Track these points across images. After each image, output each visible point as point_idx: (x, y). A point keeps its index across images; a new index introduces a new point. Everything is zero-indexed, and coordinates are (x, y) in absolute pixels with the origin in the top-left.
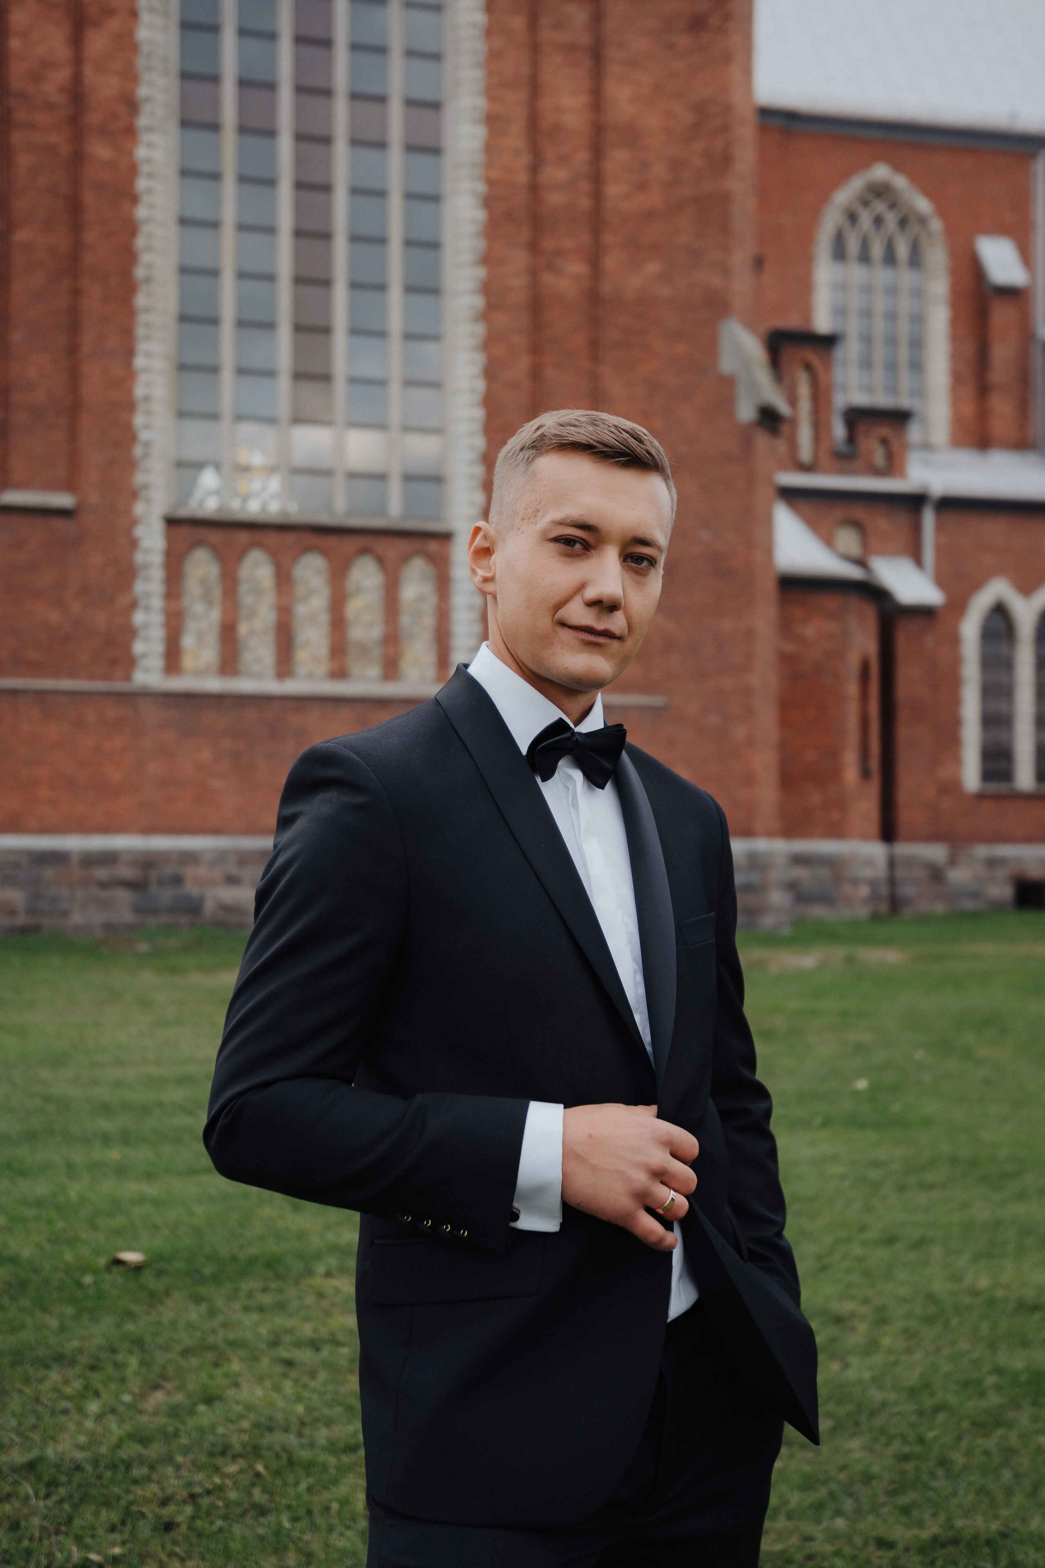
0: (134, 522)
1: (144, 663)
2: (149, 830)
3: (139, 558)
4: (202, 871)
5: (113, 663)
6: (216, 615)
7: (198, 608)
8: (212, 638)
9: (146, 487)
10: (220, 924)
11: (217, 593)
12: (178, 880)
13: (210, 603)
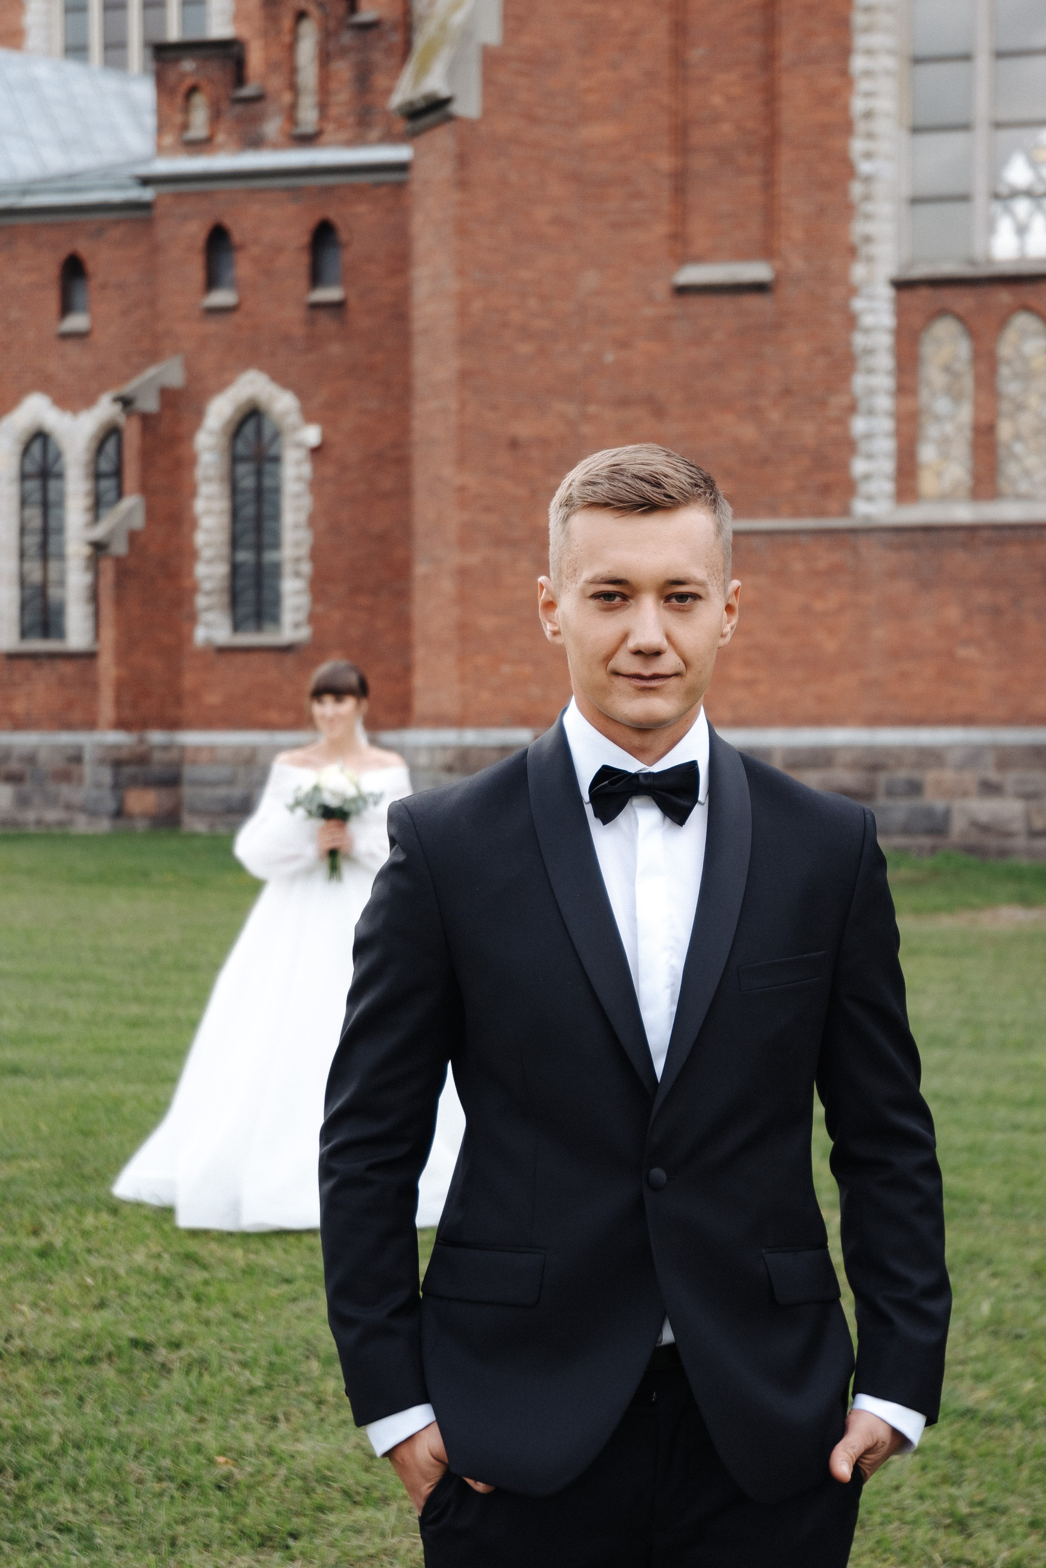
0: (853, 291)
1: (865, 488)
2: (875, 721)
3: (859, 340)
4: (948, 775)
5: (826, 490)
6: (966, 414)
7: (942, 405)
8: (961, 449)
9: (868, 239)
10: (971, 850)
11: (968, 383)
12: (915, 788)
13: (956, 398)
